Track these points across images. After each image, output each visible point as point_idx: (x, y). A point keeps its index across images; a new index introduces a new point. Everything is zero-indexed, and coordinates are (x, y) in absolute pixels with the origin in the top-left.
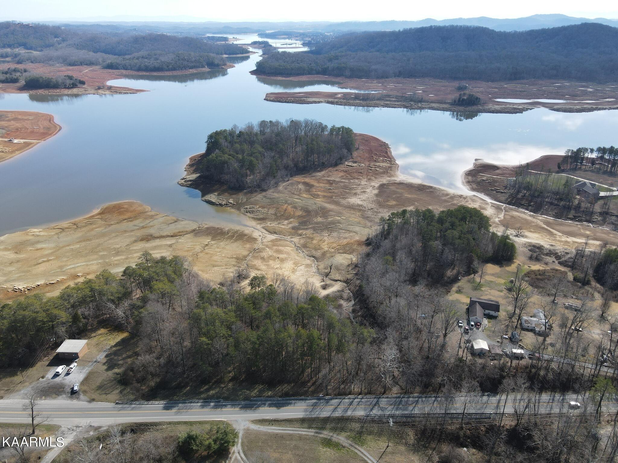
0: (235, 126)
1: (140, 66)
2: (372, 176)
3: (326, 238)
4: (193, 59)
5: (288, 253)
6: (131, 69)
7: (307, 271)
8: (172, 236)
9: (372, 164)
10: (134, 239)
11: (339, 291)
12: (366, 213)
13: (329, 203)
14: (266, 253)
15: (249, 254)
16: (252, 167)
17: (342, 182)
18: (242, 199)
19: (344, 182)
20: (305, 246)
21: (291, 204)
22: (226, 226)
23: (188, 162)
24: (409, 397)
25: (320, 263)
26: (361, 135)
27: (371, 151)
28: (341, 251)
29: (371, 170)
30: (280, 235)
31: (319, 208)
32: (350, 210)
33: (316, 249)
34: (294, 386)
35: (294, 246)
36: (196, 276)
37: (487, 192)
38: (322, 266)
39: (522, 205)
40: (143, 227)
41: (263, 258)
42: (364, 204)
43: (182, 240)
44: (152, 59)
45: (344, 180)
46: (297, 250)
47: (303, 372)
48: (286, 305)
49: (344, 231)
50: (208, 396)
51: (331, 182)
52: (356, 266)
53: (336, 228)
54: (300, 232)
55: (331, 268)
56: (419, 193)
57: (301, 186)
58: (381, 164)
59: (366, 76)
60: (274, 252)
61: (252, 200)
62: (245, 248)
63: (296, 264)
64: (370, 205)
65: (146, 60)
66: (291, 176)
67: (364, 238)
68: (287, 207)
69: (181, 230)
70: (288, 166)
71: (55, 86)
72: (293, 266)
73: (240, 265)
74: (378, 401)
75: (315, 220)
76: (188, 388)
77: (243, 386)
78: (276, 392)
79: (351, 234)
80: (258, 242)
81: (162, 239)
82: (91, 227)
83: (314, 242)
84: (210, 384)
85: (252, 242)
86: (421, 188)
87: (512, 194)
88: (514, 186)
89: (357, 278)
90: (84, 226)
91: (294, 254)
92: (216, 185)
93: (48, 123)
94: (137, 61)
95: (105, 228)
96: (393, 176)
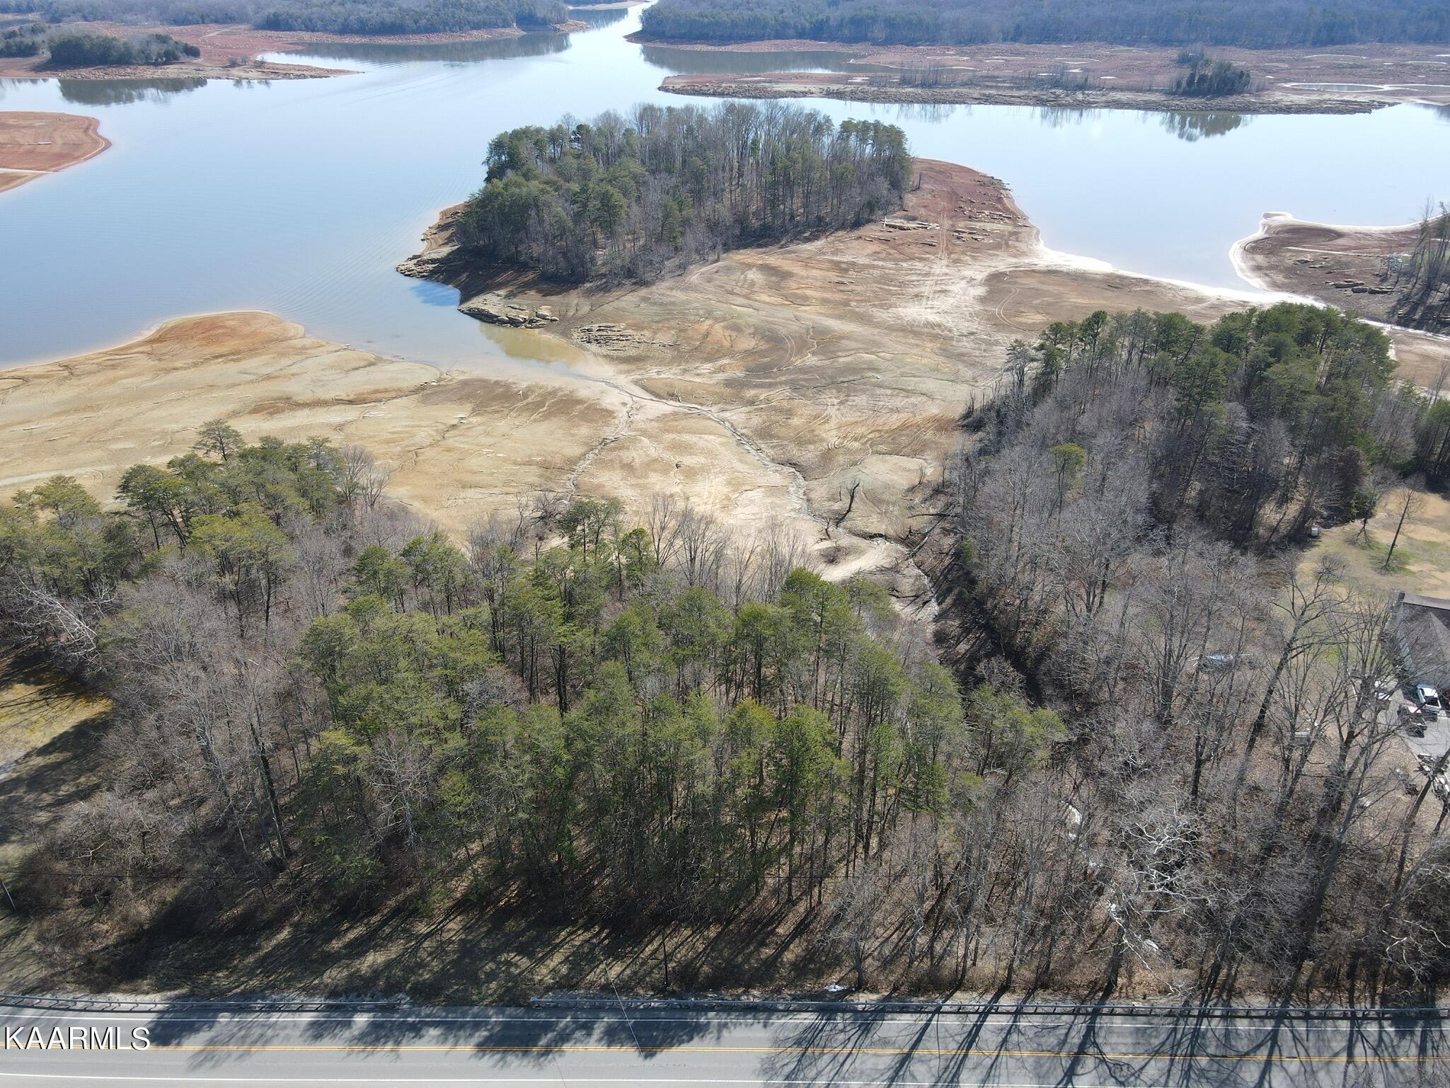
0: (568, 118)
1: (346, 20)
2: (964, 253)
3: (832, 411)
4: (482, 5)
5: (710, 453)
6: (325, 30)
7: (774, 506)
8: (350, 402)
9: (961, 225)
10: (230, 407)
11: (882, 570)
12: (954, 343)
13: (840, 317)
14: (640, 453)
15: (584, 455)
16: (608, 217)
17: (874, 267)
18: (577, 304)
19: (882, 267)
20: (764, 433)
21: (724, 319)
22: (522, 374)
23: (435, 219)
24: (1229, 1016)
25: (815, 482)
26: (923, 161)
27: (956, 194)
28: (882, 448)
29: (958, 238)
30: (686, 401)
31: (808, 333)
32: (906, 337)
33: (801, 442)
34: (719, 934)
35: (729, 433)
36: (398, 514)
37: (1323, 293)
38: (820, 491)
40: (268, 377)
41: (628, 468)
42: (948, 321)
43: (380, 412)
44: (378, 4)
46: (739, 443)
47: (756, 878)
48: (693, 606)
49: (889, 392)
50: (351, 976)
51: (844, 266)
52: (938, 490)
53: (864, 384)
54: (750, 393)
55: (852, 497)
56: (1109, 294)
57: (753, 275)
58: (988, 226)
59: (928, 40)
60: (666, 448)
61: (607, 308)
62: (573, 435)
63: (737, 484)
64: (966, 324)
65: (363, 8)
66: (727, 248)
67: (960, 410)
68: (711, 326)
69: (382, 387)
70: (716, 224)
71: (124, 59)
72: (726, 490)
73: (551, 485)
74: (1091, 1030)
75: (798, 362)
76: (284, 934)
77: (505, 935)
78: (642, 964)
79: (913, 400)
80: (616, 421)
81: (317, 408)
82: (111, 374)
83: (796, 421)
84: (375, 919)
85: (597, 422)
86: (1114, 284)
87: (1409, 294)
88: (1408, 274)
89: (943, 529)
90: (90, 373)
91: (729, 456)
92: (505, 271)
93: (81, 134)
94: (340, 9)
95: (153, 379)
96: (1024, 254)
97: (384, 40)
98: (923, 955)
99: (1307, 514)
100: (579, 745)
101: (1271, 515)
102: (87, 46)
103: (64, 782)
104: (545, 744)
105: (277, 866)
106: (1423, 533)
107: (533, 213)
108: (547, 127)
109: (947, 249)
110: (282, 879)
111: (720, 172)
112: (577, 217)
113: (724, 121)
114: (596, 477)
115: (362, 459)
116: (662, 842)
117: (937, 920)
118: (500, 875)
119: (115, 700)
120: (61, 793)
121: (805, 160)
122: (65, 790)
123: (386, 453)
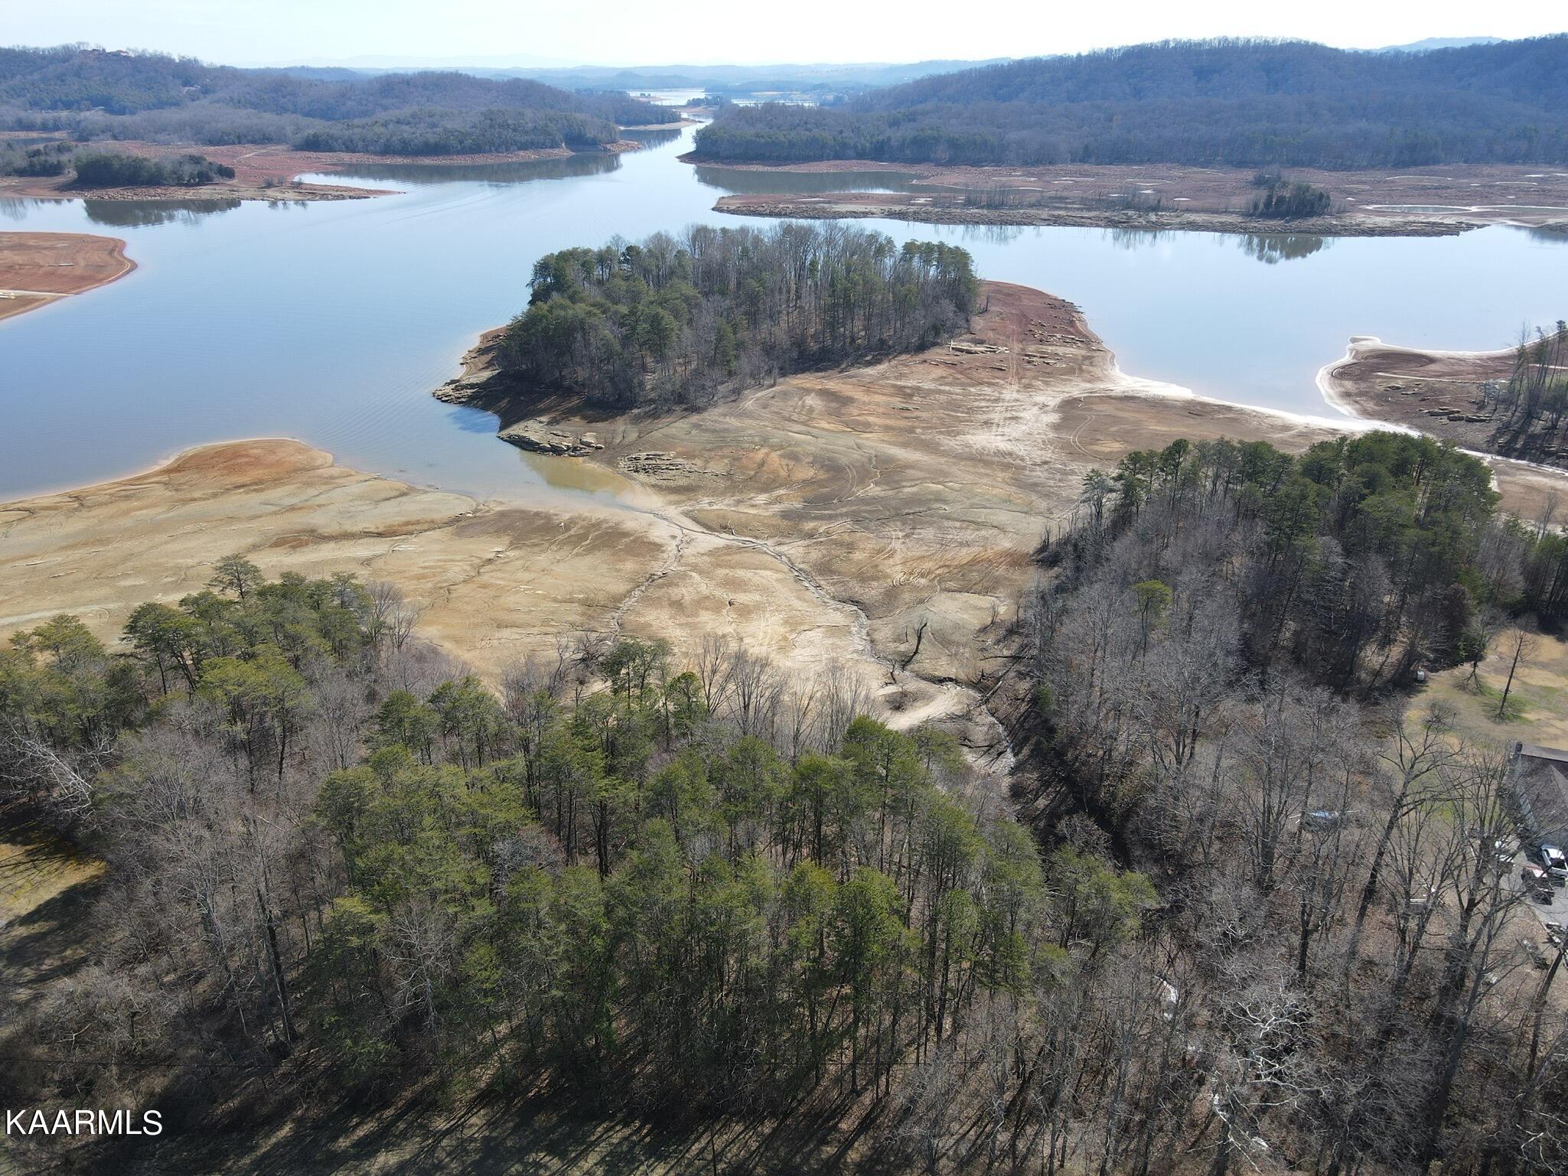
0: (617, 239)
1: (388, 140)
2: (1035, 378)
3: (897, 545)
4: (530, 125)
5: (764, 590)
6: (366, 151)
7: (834, 647)
8: (380, 535)
9: (1031, 349)
10: (250, 540)
11: (953, 718)
12: (1027, 472)
13: (905, 445)
14: (691, 589)
15: (630, 591)
16: (657, 340)
17: (940, 392)
18: (624, 432)
19: (949, 393)
20: (825, 569)
21: (781, 447)
22: (565, 505)
23: (475, 342)
25: (879, 621)
26: (990, 283)
27: (1025, 316)
28: (951, 584)
29: (1029, 362)
30: (738, 533)
31: (870, 459)
32: (975, 467)
33: (863, 578)
34: (775, 1130)
35: (786, 568)
36: (427, 656)
37: (1416, 421)
38: (885, 631)
39: (1549, 454)
40: (293, 508)
41: (677, 605)
42: (1020, 449)
43: (409, 546)
44: (422, 125)
45: (947, 388)
46: (797, 580)
47: (816, 1065)
48: (747, 757)
49: (958, 524)
51: (908, 391)
52: (1013, 630)
53: (932, 516)
54: (809, 525)
55: (920, 638)
56: (1191, 421)
57: (811, 401)
58: (1061, 350)
59: (993, 161)
60: (719, 585)
61: (656, 434)
62: (618, 571)
63: (794, 624)
64: (1039, 452)
65: (405, 128)
66: (784, 373)
67: (1034, 544)
68: (767, 454)
69: (414, 518)
70: (773, 348)
71: (155, 179)
72: (782, 630)
73: (594, 624)
75: (860, 493)
76: (285, 1131)
77: (535, 1131)
78: (688, 1165)
79: (983, 532)
80: (665, 556)
81: (344, 542)
82: (124, 505)
83: (858, 556)
84: (389, 1113)
85: (644, 556)
86: (1195, 411)
87: (1509, 422)
88: (1507, 401)
89: (1020, 673)
90: (101, 504)
91: (786, 594)
92: (548, 395)
93: (105, 256)
94: (383, 129)
95: (169, 510)
96: (1099, 379)
97: (427, 161)
98: (1004, 1154)
99: (1411, 657)
100: (621, 912)
101: (1372, 657)
102: (116, 165)
103: (48, 955)
104: (583, 912)
105: (280, 1051)
106: (1539, 678)
107: (579, 336)
108: (595, 249)
109: (1017, 374)
110: (285, 1067)
111: (777, 296)
112: (626, 341)
113: (781, 242)
114: (643, 615)
115: (390, 596)
116: (710, 1023)
117: (1018, 1114)
118: (529, 1061)
119: (110, 862)
120: (44, 967)
121: (865, 282)
122: (48, 964)
123: (415, 590)
